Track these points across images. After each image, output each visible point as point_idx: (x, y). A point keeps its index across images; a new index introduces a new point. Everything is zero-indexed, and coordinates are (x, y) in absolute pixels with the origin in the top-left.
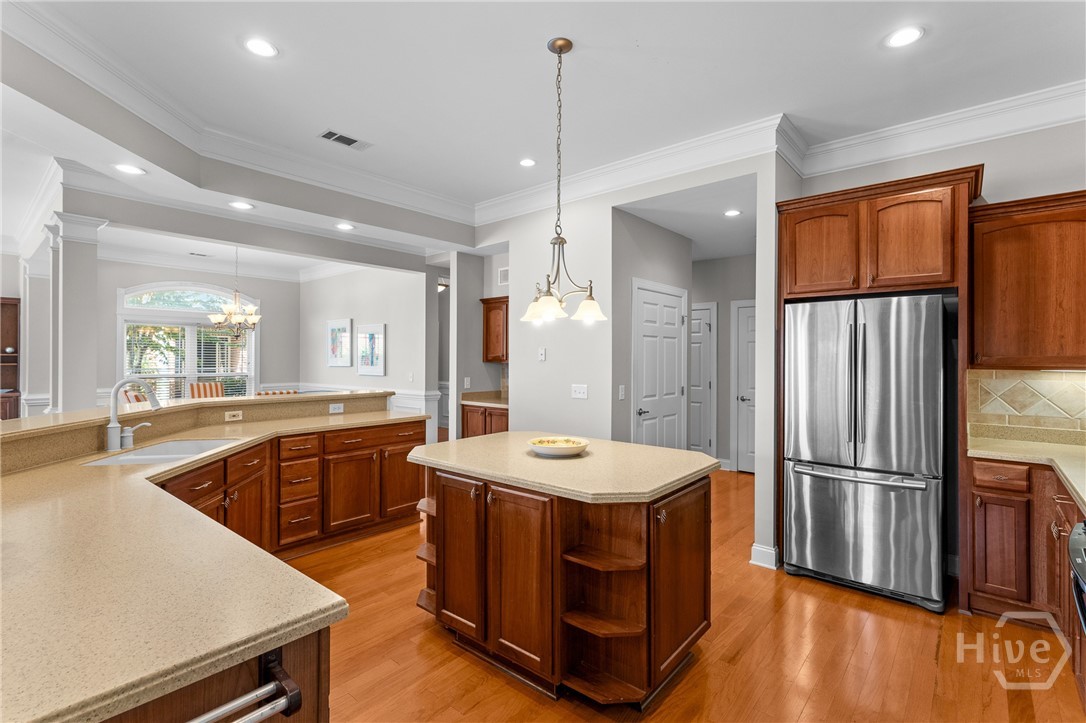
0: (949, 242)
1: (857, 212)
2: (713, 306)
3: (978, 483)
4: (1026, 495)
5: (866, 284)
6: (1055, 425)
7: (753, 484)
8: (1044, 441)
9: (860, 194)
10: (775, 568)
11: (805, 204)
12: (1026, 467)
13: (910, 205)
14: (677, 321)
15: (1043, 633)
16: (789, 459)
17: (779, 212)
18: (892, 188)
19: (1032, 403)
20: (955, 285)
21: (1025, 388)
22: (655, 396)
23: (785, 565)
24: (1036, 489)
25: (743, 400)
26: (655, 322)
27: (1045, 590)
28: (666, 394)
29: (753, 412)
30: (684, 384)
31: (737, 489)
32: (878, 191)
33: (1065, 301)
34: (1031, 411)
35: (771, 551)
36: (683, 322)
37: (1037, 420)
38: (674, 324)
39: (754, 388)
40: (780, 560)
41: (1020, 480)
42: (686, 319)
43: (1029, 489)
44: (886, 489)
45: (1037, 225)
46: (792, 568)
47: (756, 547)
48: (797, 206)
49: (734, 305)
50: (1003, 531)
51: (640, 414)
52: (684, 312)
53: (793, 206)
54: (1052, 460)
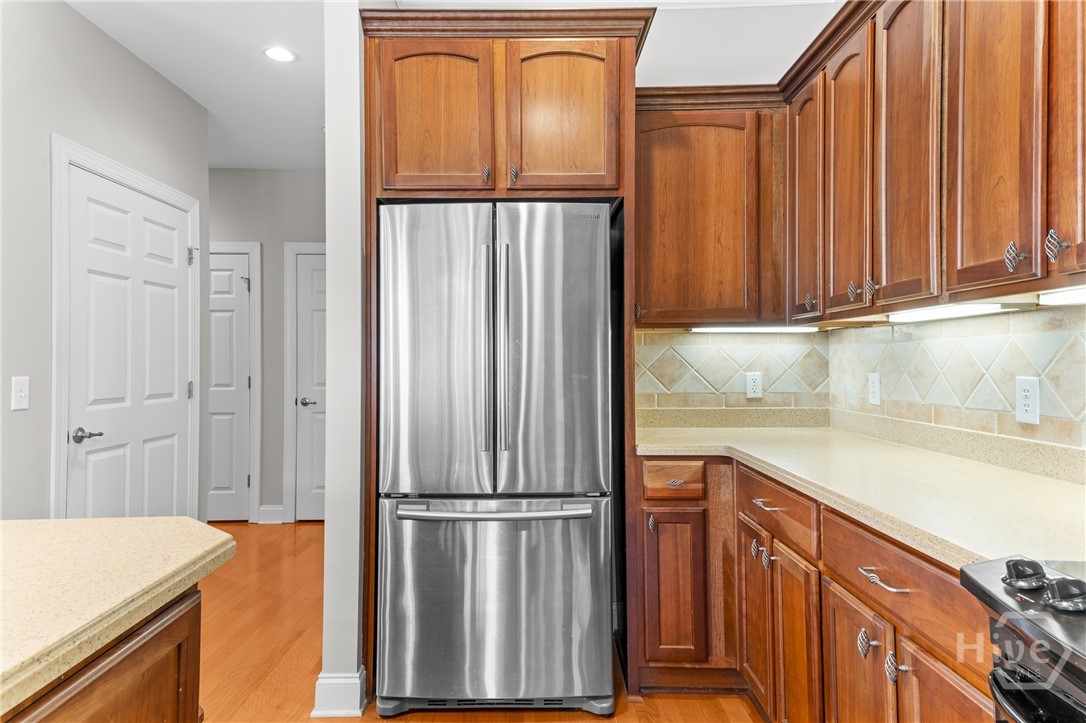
0: (614, 125)
1: (491, 54)
2: (254, 248)
3: (649, 494)
4: (701, 502)
5: (503, 183)
6: (703, 403)
7: (320, 540)
8: (692, 425)
9: (496, 25)
10: (358, 713)
11: (410, 25)
12: (700, 463)
13: (565, 58)
14: (178, 256)
15: (721, 700)
16: (388, 496)
17: (366, 31)
18: (541, 25)
19: (681, 376)
20: (620, 194)
21: (674, 356)
22: (121, 399)
23: (378, 703)
24: (711, 492)
25: (305, 404)
26: (122, 247)
27: (723, 636)
28: (151, 397)
29: (323, 422)
30: (194, 376)
31: (295, 553)
32: (522, 25)
33: (723, 235)
34: (680, 388)
35: (354, 680)
36: (190, 260)
37: (685, 398)
38: (170, 260)
39: (324, 384)
40: (369, 691)
41: (694, 482)
42: (196, 255)
43: (704, 495)
44: (515, 526)
45: (697, 128)
46: (391, 705)
47: (324, 680)
48: (396, 25)
49: (290, 249)
50: (677, 561)
51: (79, 440)
52: (194, 241)
53: (389, 25)
54: (730, 448)
